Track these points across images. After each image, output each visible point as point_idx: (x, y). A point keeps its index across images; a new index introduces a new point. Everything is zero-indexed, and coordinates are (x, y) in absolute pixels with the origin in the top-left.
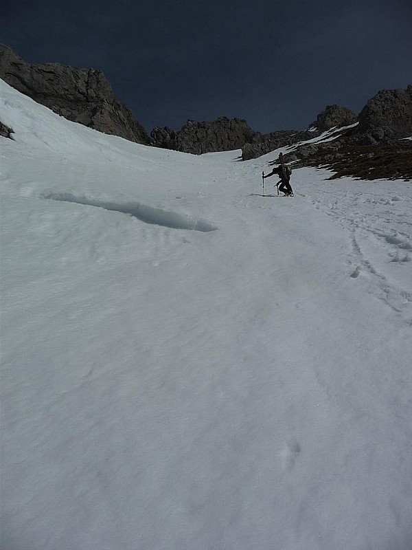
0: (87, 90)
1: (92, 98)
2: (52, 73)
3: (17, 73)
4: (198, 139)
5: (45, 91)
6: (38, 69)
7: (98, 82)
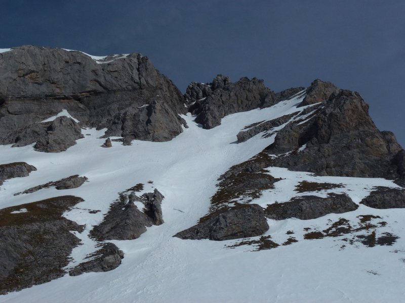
0: (140, 79)
1: (144, 85)
2: (116, 71)
3: (97, 79)
4: (223, 102)
5: (114, 88)
6: (108, 71)
7: (146, 70)
